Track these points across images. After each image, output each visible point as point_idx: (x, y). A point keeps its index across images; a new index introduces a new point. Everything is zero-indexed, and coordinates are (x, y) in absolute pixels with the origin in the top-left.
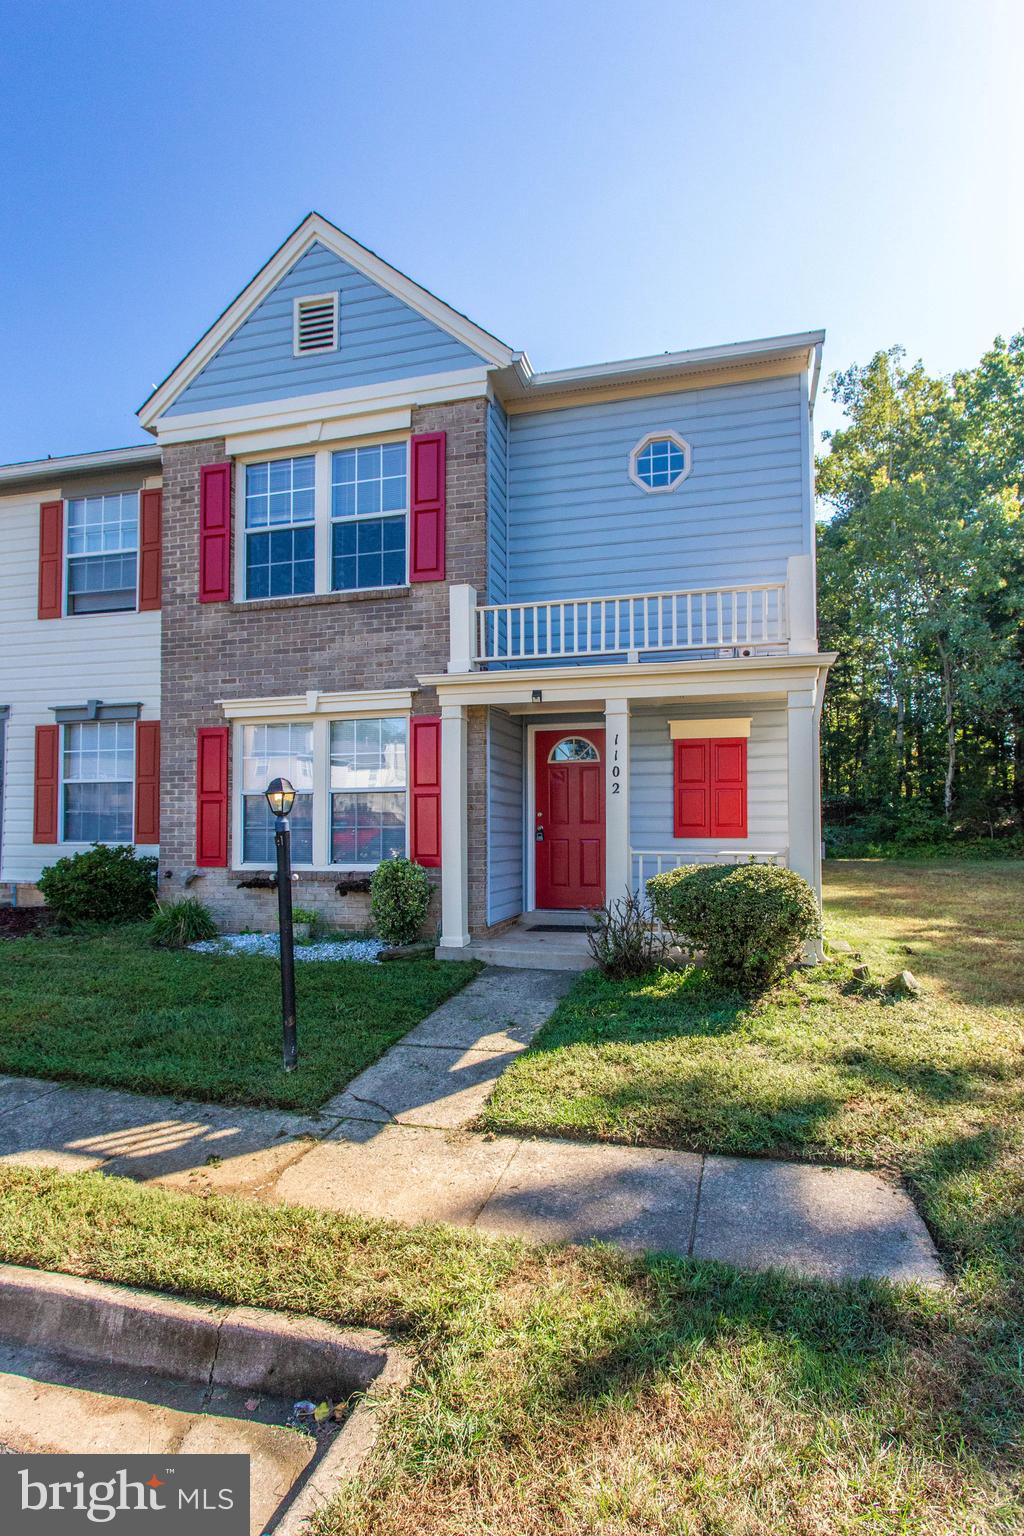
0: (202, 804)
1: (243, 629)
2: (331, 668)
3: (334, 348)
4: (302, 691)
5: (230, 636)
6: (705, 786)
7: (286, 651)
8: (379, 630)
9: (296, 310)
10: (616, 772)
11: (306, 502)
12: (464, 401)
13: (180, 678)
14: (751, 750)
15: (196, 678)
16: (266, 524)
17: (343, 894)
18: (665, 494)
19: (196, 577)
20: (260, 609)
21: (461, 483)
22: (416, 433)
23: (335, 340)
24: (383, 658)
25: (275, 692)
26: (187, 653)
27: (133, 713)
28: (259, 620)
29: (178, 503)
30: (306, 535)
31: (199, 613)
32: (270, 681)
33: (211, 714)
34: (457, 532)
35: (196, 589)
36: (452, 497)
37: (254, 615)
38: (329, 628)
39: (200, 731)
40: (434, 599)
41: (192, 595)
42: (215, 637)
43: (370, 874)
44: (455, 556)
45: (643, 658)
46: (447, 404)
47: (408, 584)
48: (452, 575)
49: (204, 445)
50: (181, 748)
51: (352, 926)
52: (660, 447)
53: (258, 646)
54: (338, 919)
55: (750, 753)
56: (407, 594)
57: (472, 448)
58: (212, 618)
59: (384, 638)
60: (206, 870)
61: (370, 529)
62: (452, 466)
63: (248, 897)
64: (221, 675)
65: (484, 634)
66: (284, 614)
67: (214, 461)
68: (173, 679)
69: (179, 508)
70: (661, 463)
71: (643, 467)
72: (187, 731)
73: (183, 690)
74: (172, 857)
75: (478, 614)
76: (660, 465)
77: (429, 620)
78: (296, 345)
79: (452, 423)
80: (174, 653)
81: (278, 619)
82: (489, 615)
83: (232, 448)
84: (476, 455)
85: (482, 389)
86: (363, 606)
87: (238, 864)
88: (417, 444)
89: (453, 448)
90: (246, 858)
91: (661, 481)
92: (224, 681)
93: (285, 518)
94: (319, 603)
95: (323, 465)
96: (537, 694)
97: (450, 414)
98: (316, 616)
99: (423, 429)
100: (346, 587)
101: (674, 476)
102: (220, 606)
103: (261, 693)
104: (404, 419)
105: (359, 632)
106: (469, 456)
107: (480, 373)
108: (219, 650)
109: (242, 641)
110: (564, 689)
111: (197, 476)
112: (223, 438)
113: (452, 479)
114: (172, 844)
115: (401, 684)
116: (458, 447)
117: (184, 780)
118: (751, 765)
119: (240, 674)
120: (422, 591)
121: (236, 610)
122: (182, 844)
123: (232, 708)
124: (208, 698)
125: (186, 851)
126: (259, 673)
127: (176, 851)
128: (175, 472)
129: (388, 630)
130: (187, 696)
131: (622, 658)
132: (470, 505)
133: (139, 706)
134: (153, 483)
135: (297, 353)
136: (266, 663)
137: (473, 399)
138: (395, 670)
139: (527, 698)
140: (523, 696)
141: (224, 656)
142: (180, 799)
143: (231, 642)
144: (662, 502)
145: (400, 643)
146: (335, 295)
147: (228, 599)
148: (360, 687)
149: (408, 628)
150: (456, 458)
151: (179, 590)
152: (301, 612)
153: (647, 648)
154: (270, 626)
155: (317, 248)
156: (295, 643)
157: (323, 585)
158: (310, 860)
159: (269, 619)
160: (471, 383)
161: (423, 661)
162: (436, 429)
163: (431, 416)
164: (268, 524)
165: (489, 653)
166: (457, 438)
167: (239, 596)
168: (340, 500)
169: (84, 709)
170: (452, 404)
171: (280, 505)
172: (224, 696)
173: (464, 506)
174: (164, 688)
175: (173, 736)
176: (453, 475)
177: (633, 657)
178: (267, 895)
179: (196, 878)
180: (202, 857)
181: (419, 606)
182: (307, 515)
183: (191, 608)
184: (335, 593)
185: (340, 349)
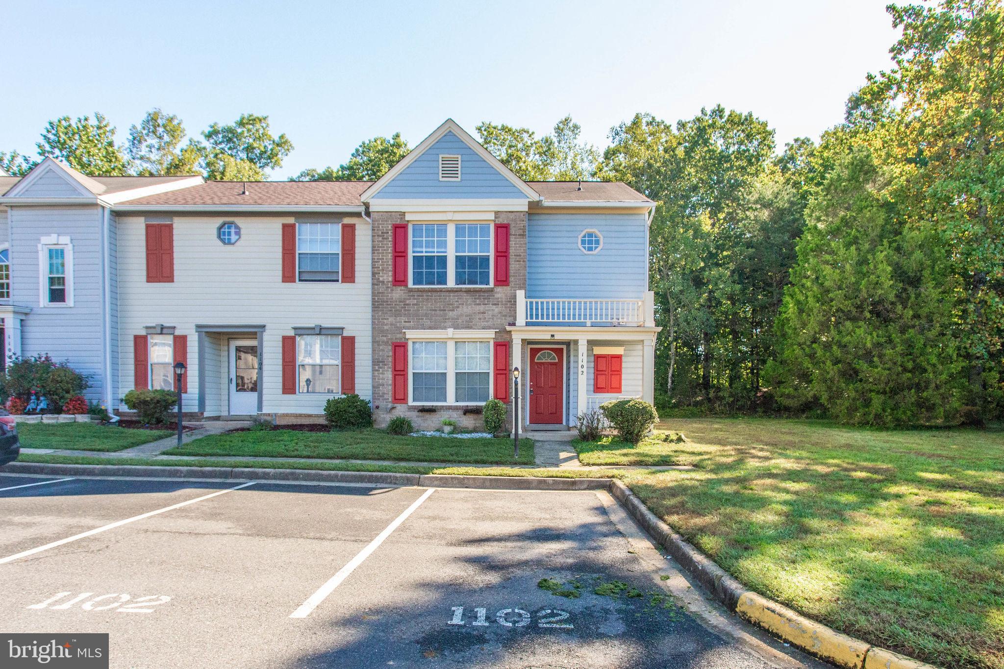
0: (395, 376)
1: (414, 299)
2: (458, 319)
3: (459, 179)
4: (445, 328)
5: (408, 302)
6: (606, 373)
7: (436, 310)
8: (478, 304)
9: (440, 159)
10: (582, 366)
11: (443, 244)
12: (517, 212)
13: (382, 319)
14: (624, 359)
15: (391, 319)
16: (422, 252)
17: (465, 414)
18: (592, 255)
19: (390, 274)
20: (418, 290)
21: (514, 244)
22: (497, 222)
23: (459, 176)
24: (481, 316)
25: (430, 328)
26: (386, 308)
27: (340, 332)
28: (422, 296)
29: (380, 239)
30: (443, 261)
31: (392, 290)
32: (428, 323)
33: (398, 336)
34: (513, 266)
35: (390, 279)
36: (512, 251)
37: (420, 294)
38: (457, 301)
39: (393, 343)
40: (504, 293)
41: (389, 282)
42: (401, 302)
43: (482, 406)
44: (514, 276)
45: (593, 325)
46: (510, 212)
47: (492, 284)
48: (512, 284)
49: (393, 214)
50: (383, 351)
51: (468, 428)
52: (590, 235)
53: (422, 307)
54: (464, 424)
56: (491, 290)
57: (521, 232)
58: (398, 293)
59: (482, 308)
60: (396, 405)
61: (472, 259)
62: (512, 238)
63: (418, 417)
64: (403, 319)
65: (530, 308)
66: (434, 294)
67: (398, 222)
68: (378, 319)
69: (381, 241)
70: (590, 242)
71: (583, 243)
72: (386, 343)
73: (383, 324)
74: (379, 399)
75: (527, 302)
77: (502, 302)
78: (441, 175)
79: (512, 220)
80: (379, 307)
81: (432, 296)
82: (531, 303)
83: (407, 217)
84: (523, 235)
85: (525, 208)
86: (471, 293)
87: (411, 403)
88: (498, 227)
89: (512, 231)
90: (414, 400)
91: (590, 249)
92: (405, 322)
93: (433, 250)
94: (451, 290)
95: (451, 230)
96: (552, 336)
97: (512, 216)
98: (450, 296)
99: (500, 221)
100: (463, 284)
101: (596, 248)
102: (403, 288)
103: (423, 328)
104: (491, 216)
105: (471, 304)
106: (519, 235)
107: (525, 201)
108: (402, 308)
109: (415, 304)
110: (562, 335)
111: (390, 228)
112: (404, 212)
113: (512, 243)
114: (379, 393)
115: (489, 328)
116: (515, 231)
117: (385, 365)
118: (624, 365)
119: (413, 319)
120: (499, 289)
121: (411, 290)
122: (384, 394)
123: (411, 334)
124: (399, 330)
125: (386, 397)
126: (422, 319)
127: (381, 396)
128: (378, 224)
129: (483, 304)
130: (386, 327)
131: (583, 325)
132: (520, 255)
133: (342, 328)
134: (348, 221)
135: (441, 179)
136: (426, 315)
137: (522, 212)
138: (487, 322)
139: (549, 337)
140: (547, 337)
141: (405, 310)
142: (383, 374)
143: (408, 305)
144: (591, 258)
145: (488, 310)
146: (460, 157)
147: (406, 285)
148: (471, 328)
149: (493, 304)
150: (514, 235)
151: (381, 279)
152: (443, 294)
153: (593, 320)
154: (428, 299)
155: (450, 134)
156: (440, 307)
157: (451, 283)
158: (445, 401)
159: (427, 296)
160: (520, 205)
161: (499, 318)
162: (505, 222)
163: (503, 215)
164: (424, 252)
165: (531, 318)
166: (514, 227)
167: (410, 284)
168: (459, 245)
169: (313, 329)
170: (512, 212)
171: (429, 244)
172: (404, 328)
173: (517, 256)
174: (373, 323)
175: (378, 345)
176: (513, 242)
177: (589, 324)
178: (427, 415)
179: (393, 408)
180: (395, 399)
181: (497, 296)
182: (443, 250)
183: (388, 287)
184: (457, 286)
185: (462, 180)
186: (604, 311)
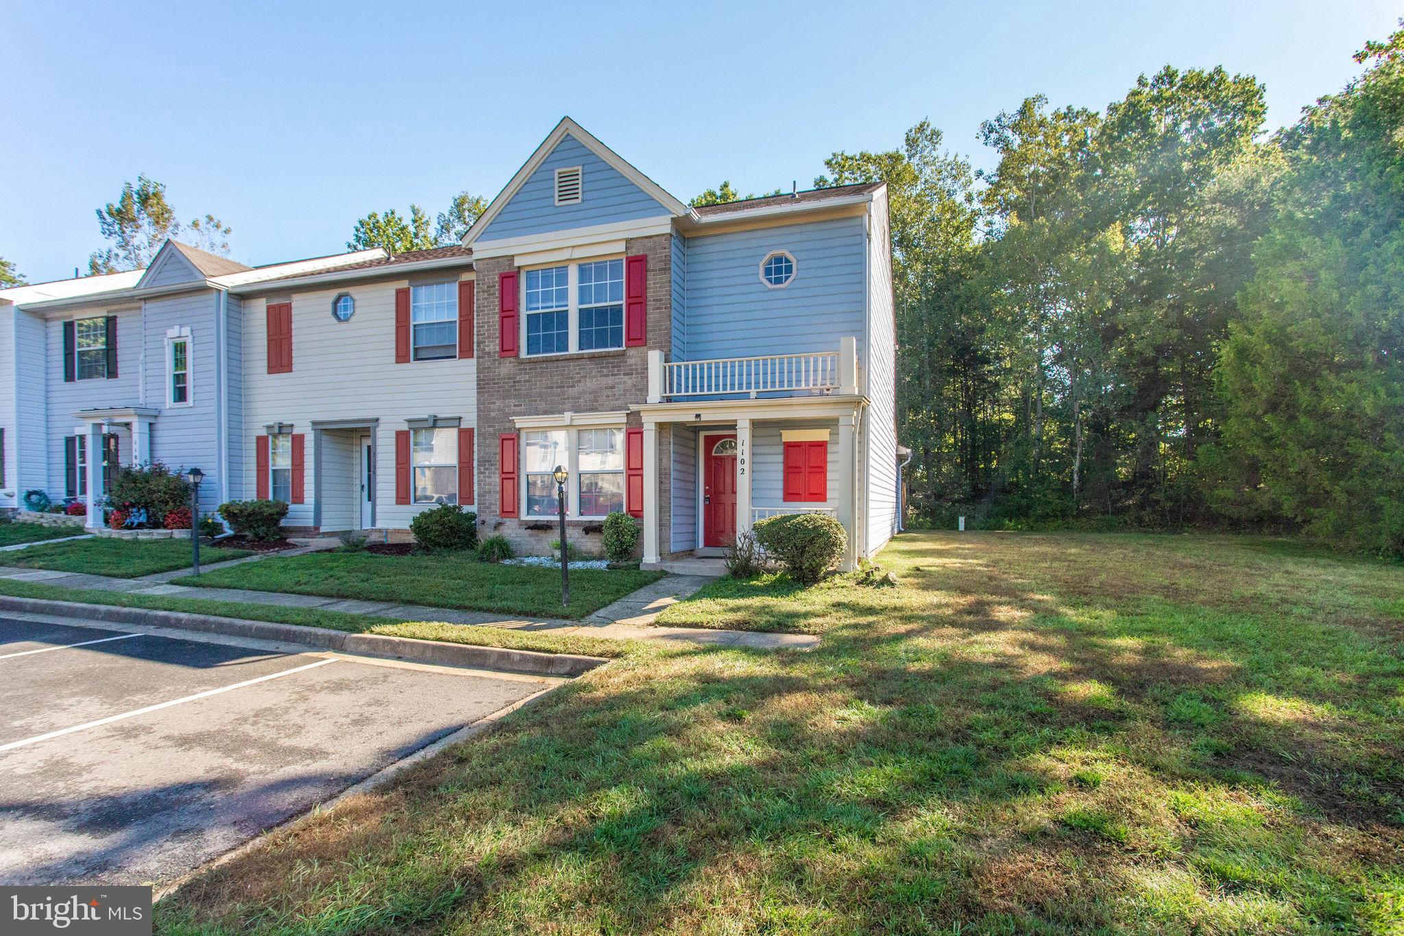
0: (503, 480)
1: (526, 374)
2: (579, 398)
3: (579, 201)
4: (561, 412)
5: (518, 378)
6: (802, 470)
7: (552, 388)
8: (606, 376)
9: (556, 176)
10: (743, 462)
11: (563, 295)
12: (658, 236)
13: (489, 403)
14: (830, 448)
15: (498, 403)
16: (538, 308)
17: (587, 533)
18: (780, 289)
19: (497, 341)
20: (536, 361)
21: (655, 285)
22: (629, 255)
23: (580, 196)
24: (609, 392)
25: (545, 413)
26: (493, 388)
27: (457, 422)
28: (536, 369)
29: (486, 295)
30: (563, 317)
31: (500, 364)
32: (543, 406)
33: (508, 425)
34: (653, 316)
35: (498, 348)
36: (650, 294)
37: (533, 365)
38: (577, 373)
39: (501, 435)
40: (640, 357)
41: (495, 352)
42: (509, 378)
43: (602, 521)
44: (652, 331)
45: (760, 396)
46: (646, 237)
47: (624, 348)
48: (650, 343)
49: (500, 260)
50: (490, 446)
51: (592, 553)
52: (779, 260)
53: (535, 385)
54: (584, 549)
55: (829, 450)
56: (623, 354)
57: (662, 265)
58: (506, 367)
59: (610, 380)
60: (505, 519)
61: (602, 312)
62: (650, 276)
63: (531, 536)
64: (513, 401)
65: (669, 379)
66: (550, 365)
67: (507, 270)
68: (484, 404)
69: (486, 299)
70: (779, 269)
71: (768, 271)
72: (493, 436)
73: (490, 410)
74: (485, 512)
75: (665, 368)
76: (779, 270)
77: (637, 369)
78: (557, 198)
79: (650, 249)
80: (484, 388)
81: (547, 368)
82: (671, 368)
83: (518, 262)
84: (665, 269)
85: (667, 229)
86: (597, 361)
87: (524, 517)
88: (630, 261)
89: (651, 265)
90: (529, 512)
91: (778, 281)
92: (515, 406)
93: (551, 304)
94: (572, 359)
95: (573, 273)
96: (698, 416)
97: (649, 243)
98: (570, 366)
99: (633, 253)
100: (588, 348)
101: (787, 278)
102: (512, 359)
103: (537, 413)
104: (621, 247)
105: (595, 376)
106: (660, 270)
107: (667, 219)
108: (512, 386)
109: (525, 381)
110: (713, 414)
111: (497, 279)
112: (513, 256)
113: (650, 283)
114: (486, 503)
115: (620, 409)
116: (654, 264)
117: (493, 465)
118: (829, 457)
119: (525, 401)
120: (633, 352)
121: (522, 362)
122: (491, 504)
123: (520, 422)
124: (506, 417)
125: (493, 508)
126: (536, 401)
127: (489, 508)
128: (483, 275)
129: (612, 375)
130: (493, 414)
131: (746, 396)
132: (661, 300)
133: (460, 418)
134: (466, 277)
135: (557, 204)
136: (540, 395)
137: (663, 235)
138: (616, 400)
139: (693, 419)
140: (689, 417)
141: (515, 390)
142: (489, 477)
143: (519, 382)
144: (779, 294)
145: (620, 383)
146: (580, 168)
147: (517, 356)
148: (596, 410)
149: (624, 374)
150: (653, 271)
151: (487, 349)
152: (561, 364)
153: (761, 389)
154: (542, 372)
155: (569, 138)
156: (557, 383)
157: (573, 348)
158: (568, 513)
159: (543, 368)
160: (661, 225)
161: (633, 395)
162: (641, 253)
163: (638, 244)
164: (540, 308)
165: (671, 391)
166: (653, 258)
167: (523, 354)
168: (583, 294)
169: (426, 420)
170: (650, 237)
171: (547, 297)
172: (515, 414)
173: (657, 300)
174: (479, 409)
175: (485, 438)
176: (652, 281)
177: (753, 395)
178: (541, 534)
179: (500, 524)
180: (503, 512)
181: (631, 361)
182: (564, 303)
183: (494, 360)
184: (581, 352)
185: (583, 201)
186: (794, 374)
